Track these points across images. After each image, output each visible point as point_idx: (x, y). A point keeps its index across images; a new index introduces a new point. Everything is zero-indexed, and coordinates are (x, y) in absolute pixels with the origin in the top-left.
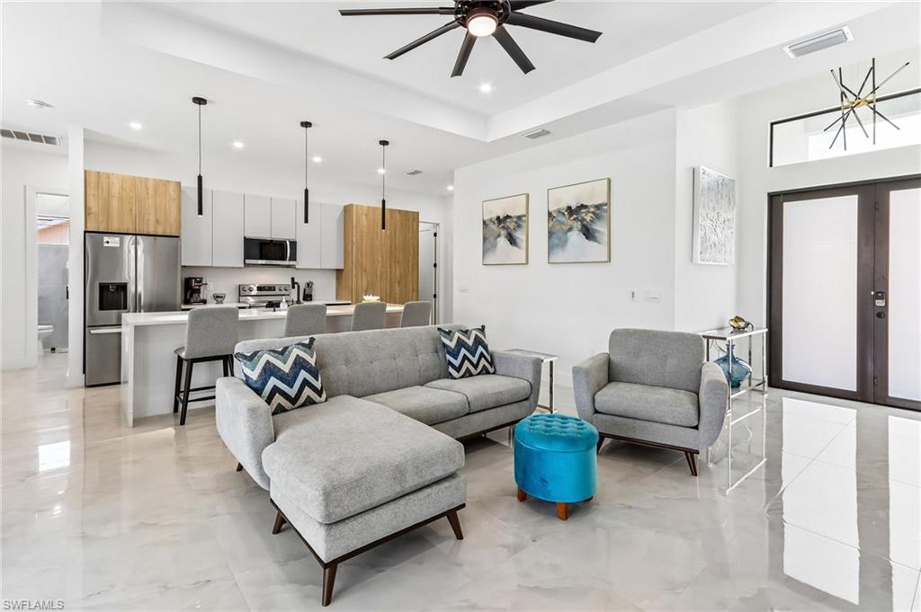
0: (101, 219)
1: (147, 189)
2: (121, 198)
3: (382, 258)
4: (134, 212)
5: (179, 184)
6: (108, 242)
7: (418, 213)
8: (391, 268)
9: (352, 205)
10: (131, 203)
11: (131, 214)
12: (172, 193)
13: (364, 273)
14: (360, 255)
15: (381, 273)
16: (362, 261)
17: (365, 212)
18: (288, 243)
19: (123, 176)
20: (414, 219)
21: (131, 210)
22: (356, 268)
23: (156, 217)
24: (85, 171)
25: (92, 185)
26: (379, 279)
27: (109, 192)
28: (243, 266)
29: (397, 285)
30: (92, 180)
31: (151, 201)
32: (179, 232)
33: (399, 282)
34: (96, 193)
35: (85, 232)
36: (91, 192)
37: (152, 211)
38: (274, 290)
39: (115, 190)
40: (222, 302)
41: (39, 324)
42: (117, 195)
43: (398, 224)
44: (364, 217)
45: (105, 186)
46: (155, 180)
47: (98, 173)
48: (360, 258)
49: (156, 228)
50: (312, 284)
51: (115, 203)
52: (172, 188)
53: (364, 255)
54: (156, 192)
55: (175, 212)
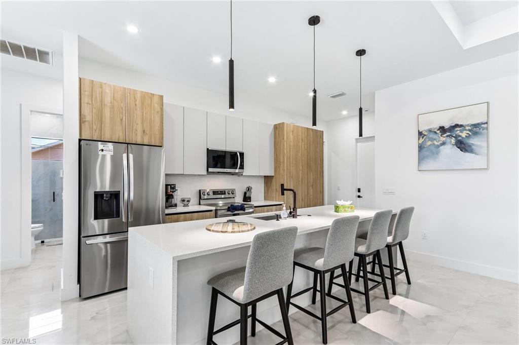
0: (95, 127)
1: (136, 100)
2: (112, 108)
3: (302, 167)
4: (124, 123)
5: (161, 97)
6: (102, 150)
7: (323, 131)
8: (307, 175)
9: (283, 123)
10: (122, 113)
11: (121, 124)
12: (156, 105)
13: (291, 179)
14: (289, 164)
15: (302, 178)
16: (290, 168)
17: (292, 129)
18: (238, 154)
19: (114, 86)
20: (320, 136)
21: (122, 120)
22: (287, 175)
23: (143, 126)
24: (80, 79)
25: (86, 94)
26: (300, 183)
27: (102, 101)
28: (205, 173)
29: (311, 188)
30: (86, 87)
31: (139, 112)
32: (162, 142)
33: (312, 186)
34: (90, 102)
35: (80, 140)
36: (86, 99)
37: (139, 122)
38: (225, 194)
39: (108, 100)
40: (187, 205)
41: (33, 223)
42: (109, 104)
43: (311, 139)
44: (291, 133)
45: (98, 95)
46: (142, 92)
47: (93, 81)
48: (289, 168)
49: (143, 138)
50: (251, 188)
51: (107, 113)
52: (156, 100)
53: (292, 165)
54: (143, 103)
55: (159, 123)
